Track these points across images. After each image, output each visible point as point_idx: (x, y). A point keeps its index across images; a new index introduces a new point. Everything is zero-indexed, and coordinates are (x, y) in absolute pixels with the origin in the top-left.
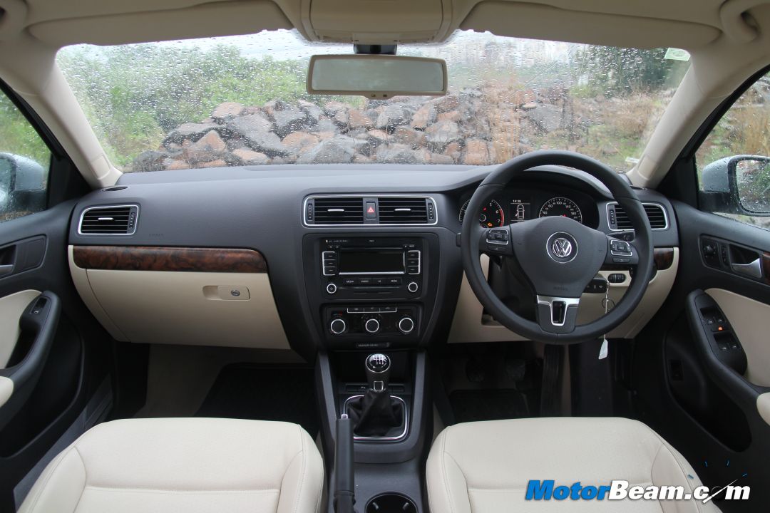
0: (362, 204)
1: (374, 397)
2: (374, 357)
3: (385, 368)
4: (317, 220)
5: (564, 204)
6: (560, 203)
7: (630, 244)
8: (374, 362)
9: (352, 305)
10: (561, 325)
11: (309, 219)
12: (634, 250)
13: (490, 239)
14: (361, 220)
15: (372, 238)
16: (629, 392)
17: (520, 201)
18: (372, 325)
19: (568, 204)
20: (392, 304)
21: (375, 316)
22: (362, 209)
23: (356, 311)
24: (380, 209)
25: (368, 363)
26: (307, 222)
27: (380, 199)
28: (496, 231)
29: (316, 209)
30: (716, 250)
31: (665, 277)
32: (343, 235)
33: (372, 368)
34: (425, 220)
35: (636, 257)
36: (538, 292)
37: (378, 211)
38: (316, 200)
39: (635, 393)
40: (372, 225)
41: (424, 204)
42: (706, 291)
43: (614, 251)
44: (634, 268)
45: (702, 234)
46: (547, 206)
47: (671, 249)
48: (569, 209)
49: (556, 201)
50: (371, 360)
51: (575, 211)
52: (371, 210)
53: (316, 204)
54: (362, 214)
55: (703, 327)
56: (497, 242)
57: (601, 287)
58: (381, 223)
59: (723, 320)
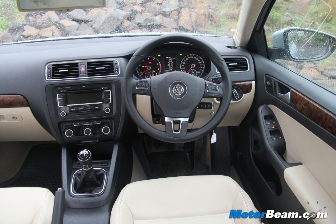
0: (78, 66)
1: (85, 173)
2: (82, 152)
3: (88, 158)
4: (53, 77)
5: (195, 58)
6: (192, 57)
7: (218, 85)
8: (82, 155)
9: (76, 122)
10: (179, 133)
11: (49, 76)
12: (220, 89)
13: (138, 87)
14: (77, 75)
15: (84, 85)
16: (238, 153)
17: (170, 57)
18: (87, 132)
19: (197, 58)
20: (98, 120)
21: (89, 126)
22: (78, 69)
23: (79, 124)
24: (88, 68)
25: (79, 156)
26: (48, 79)
27: (88, 63)
28: (141, 82)
29: (53, 71)
30: (271, 84)
31: (248, 98)
32: (68, 85)
33: (81, 159)
34: (113, 73)
35: (222, 93)
36: (165, 116)
37: (87, 70)
38: (53, 65)
39: (240, 153)
40: (84, 77)
41: (113, 64)
42: (268, 106)
43: (209, 90)
44: (220, 99)
45: (266, 74)
46: (185, 59)
47: (250, 82)
48: (198, 60)
49: (190, 57)
50: (80, 154)
51: (201, 61)
52: (83, 69)
53: (53, 68)
54: (78, 72)
55: (265, 126)
56: (142, 88)
57: (209, 106)
58: (88, 76)
59: (276, 122)
